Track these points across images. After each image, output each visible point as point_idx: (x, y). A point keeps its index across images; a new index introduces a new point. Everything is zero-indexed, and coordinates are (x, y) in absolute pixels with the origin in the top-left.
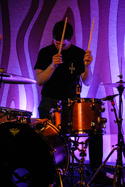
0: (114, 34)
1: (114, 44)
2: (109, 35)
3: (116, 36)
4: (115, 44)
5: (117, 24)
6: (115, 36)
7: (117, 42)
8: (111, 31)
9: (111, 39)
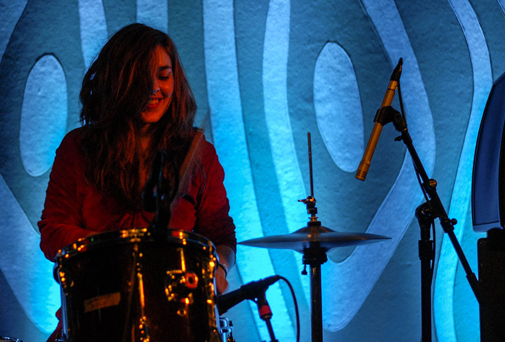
0: (224, 42)
1: (226, 78)
2: (206, 45)
3: (233, 51)
4: (231, 79)
5: (234, 6)
6: (230, 49)
7: (236, 73)
8: (212, 34)
9: (215, 62)
